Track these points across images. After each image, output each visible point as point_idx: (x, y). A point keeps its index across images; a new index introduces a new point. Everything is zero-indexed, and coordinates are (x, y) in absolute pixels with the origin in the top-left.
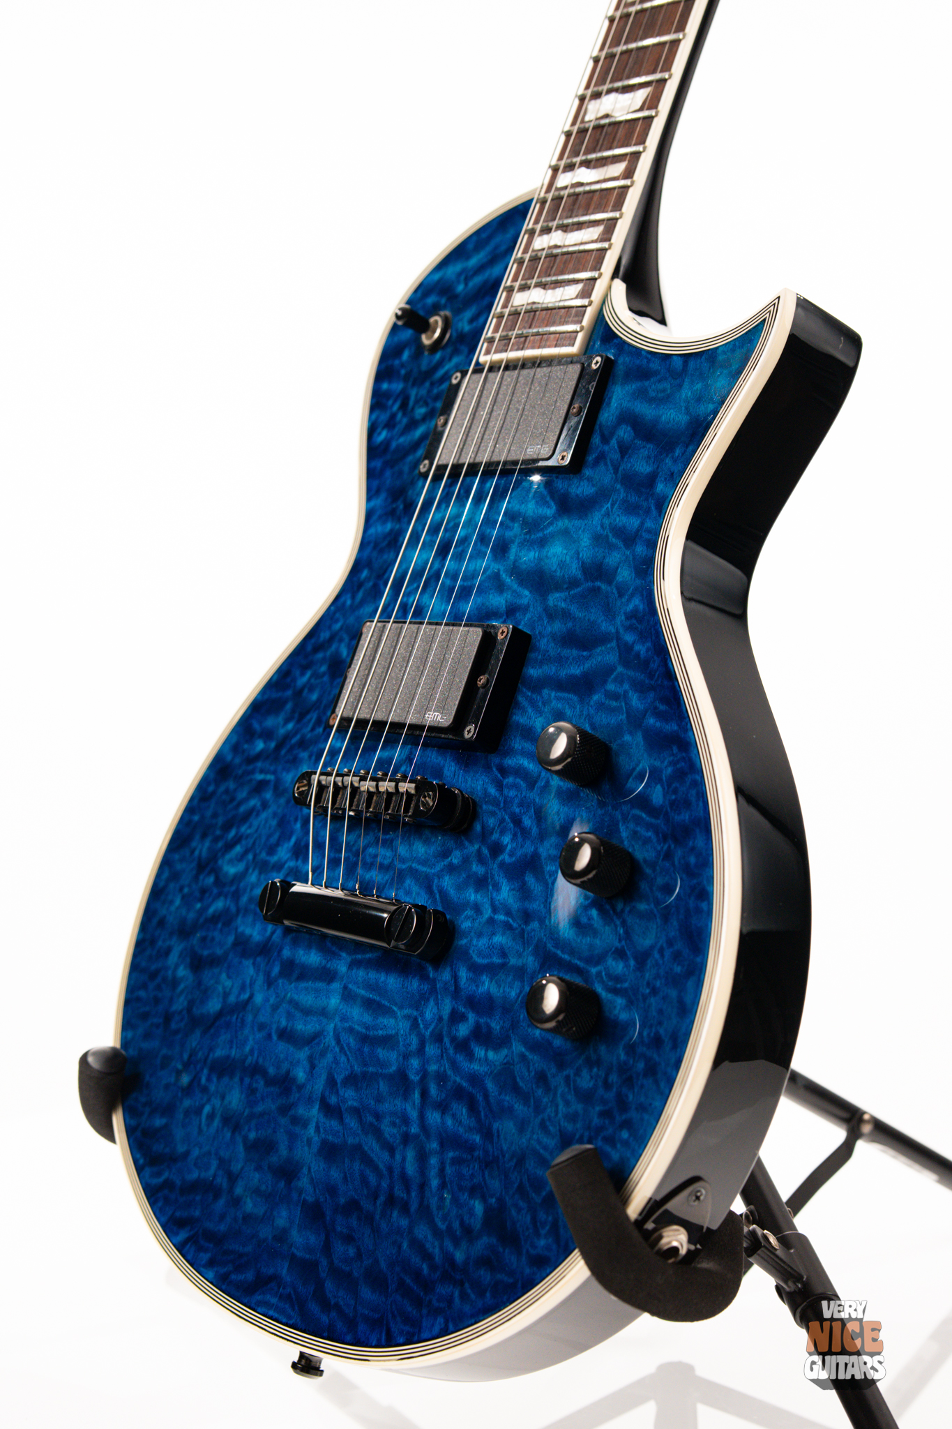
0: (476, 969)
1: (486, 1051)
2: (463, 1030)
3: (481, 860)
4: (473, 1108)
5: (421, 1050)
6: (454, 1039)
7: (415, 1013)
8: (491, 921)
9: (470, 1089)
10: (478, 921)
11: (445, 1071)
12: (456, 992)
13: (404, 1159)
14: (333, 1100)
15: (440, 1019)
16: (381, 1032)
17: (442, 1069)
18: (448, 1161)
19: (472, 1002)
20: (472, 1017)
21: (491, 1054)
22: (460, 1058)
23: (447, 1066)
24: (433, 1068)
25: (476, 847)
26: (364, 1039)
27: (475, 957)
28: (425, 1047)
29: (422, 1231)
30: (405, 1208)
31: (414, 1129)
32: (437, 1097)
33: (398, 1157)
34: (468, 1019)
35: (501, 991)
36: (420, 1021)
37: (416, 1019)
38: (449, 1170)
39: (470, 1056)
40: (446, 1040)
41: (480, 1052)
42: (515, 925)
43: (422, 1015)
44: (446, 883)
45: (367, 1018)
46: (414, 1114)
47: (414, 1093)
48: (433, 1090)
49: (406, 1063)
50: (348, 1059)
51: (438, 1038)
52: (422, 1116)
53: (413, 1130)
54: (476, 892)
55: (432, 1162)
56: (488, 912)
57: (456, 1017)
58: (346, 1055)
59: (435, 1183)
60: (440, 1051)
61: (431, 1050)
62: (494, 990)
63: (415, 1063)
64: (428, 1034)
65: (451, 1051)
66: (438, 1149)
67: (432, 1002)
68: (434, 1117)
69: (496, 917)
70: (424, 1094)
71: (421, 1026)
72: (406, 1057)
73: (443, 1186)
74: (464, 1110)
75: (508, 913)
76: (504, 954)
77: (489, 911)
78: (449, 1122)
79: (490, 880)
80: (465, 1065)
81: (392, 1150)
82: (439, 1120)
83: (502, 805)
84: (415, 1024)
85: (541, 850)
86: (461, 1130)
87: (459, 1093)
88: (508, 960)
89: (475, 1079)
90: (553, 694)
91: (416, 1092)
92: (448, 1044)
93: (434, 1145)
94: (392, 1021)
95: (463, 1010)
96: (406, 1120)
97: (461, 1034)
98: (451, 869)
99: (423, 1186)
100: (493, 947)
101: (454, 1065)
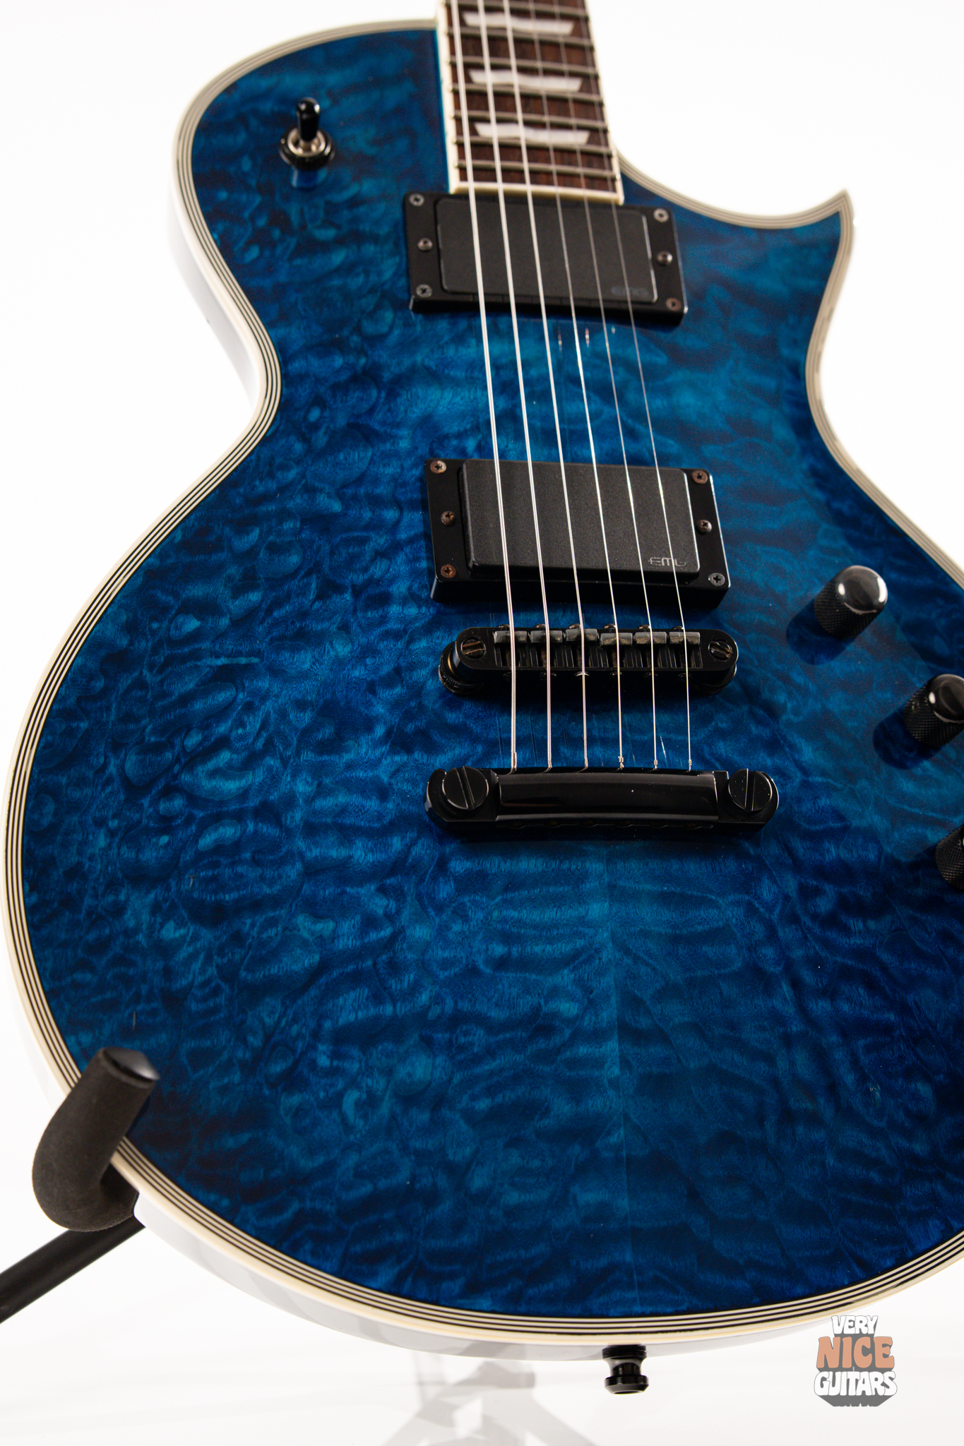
0: (814, 838)
1: (864, 922)
2: (824, 905)
3: (759, 722)
4: (871, 985)
5: (772, 935)
6: (815, 917)
7: (747, 898)
8: (805, 785)
9: (860, 966)
10: (789, 786)
11: (816, 953)
12: (797, 866)
13: (792, 1063)
14: (644, 1022)
15: (787, 898)
16: (700, 928)
17: (812, 952)
18: (861, 1051)
19: (823, 872)
20: (828, 888)
21: (872, 924)
22: (832, 935)
23: (817, 948)
24: (798, 953)
25: (745, 708)
26: (675, 940)
27: (804, 825)
28: (777, 932)
29: (851, 1137)
30: (814, 1120)
31: (796, 1028)
32: (818, 985)
33: (782, 1064)
34: (825, 891)
35: (856, 856)
36: (757, 905)
37: (749, 904)
38: (864, 1060)
39: (846, 931)
40: (806, 920)
41: (856, 924)
42: (839, 786)
43: (758, 898)
44: (723, 750)
45: (667, 915)
46: (790, 1010)
47: (781, 987)
48: (808, 977)
49: (754, 955)
50: (654, 969)
51: (794, 919)
52: (802, 1010)
53: (794, 1029)
54: (771, 755)
55: (837, 1057)
56: (798, 777)
57: (807, 893)
58: (648, 964)
59: (850, 1079)
60: (800, 933)
61: (786, 933)
62: (844, 854)
63: (769, 952)
64: (775, 917)
65: (817, 930)
66: (840, 1041)
67: (766, 882)
68: (820, 1007)
69: (810, 779)
70: (796, 984)
71: (762, 910)
72: (752, 948)
73: (863, 1078)
74: (861, 991)
75: (824, 773)
76: (839, 816)
77: (799, 774)
78: (846, 1007)
79: (782, 742)
80: (844, 941)
81: (770, 1059)
82: (829, 1009)
83: (756, 663)
84: (751, 910)
85: (830, 706)
86: (865, 1013)
87: (846, 974)
88: (848, 823)
89: (862, 954)
90: (758, 548)
91: (784, 985)
92: (809, 923)
93: (834, 1038)
94: (714, 912)
95: (815, 883)
96: (778, 1019)
97: (823, 908)
98: (722, 734)
99: (833, 1088)
100: (822, 810)
101: (826, 944)
